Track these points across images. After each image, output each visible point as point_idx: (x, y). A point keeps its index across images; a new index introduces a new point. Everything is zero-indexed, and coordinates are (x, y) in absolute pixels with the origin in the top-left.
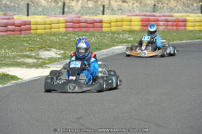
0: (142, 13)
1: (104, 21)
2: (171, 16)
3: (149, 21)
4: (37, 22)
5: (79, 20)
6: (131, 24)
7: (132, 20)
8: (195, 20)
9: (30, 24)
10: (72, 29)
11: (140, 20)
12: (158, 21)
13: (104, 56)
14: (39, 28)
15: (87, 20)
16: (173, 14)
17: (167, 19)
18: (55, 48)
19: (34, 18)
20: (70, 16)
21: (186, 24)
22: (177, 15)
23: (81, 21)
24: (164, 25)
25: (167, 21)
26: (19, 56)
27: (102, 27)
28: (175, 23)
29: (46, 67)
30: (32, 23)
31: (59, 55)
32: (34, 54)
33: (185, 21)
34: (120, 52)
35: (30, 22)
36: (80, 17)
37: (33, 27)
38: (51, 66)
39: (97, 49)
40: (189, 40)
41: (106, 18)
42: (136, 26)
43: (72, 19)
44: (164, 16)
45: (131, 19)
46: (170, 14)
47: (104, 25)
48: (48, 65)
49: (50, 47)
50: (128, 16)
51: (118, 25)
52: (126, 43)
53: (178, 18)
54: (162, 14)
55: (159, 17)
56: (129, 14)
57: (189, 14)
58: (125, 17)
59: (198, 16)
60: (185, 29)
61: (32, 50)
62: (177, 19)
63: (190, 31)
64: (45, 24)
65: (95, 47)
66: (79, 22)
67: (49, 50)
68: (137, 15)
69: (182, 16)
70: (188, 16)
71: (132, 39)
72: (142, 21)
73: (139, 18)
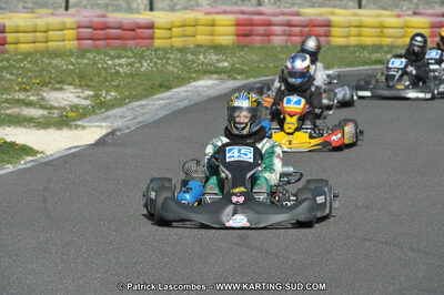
0: (237, 8)
1: (156, 26)
2: (298, 14)
3: (251, 24)
4: (17, 26)
5: (106, 23)
6: (213, 31)
7: (217, 23)
8: (350, 22)
9: (4, 32)
10: (90, 42)
11: (233, 23)
12: (270, 24)
13: (186, 103)
14: (22, 39)
15: (121, 23)
16: (301, 10)
17: (289, 21)
18: (70, 84)
19: (11, 18)
20: (86, 14)
21: (329, 32)
22: (310, 13)
23: (110, 25)
24: (284, 35)
25: (290, 25)
26: (6, 101)
27: (152, 38)
28: (307, 29)
29: (77, 127)
30: (7, 30)
31: (85, 99)
32: (33, 98)
33: (328, 24)
34: (212, 93)
35: (4, 26)
36: (105, 16)
37: (10, 37)
38: (86, 124)
39: (161, 86)
40: (346, 66)
41: (159, 17)
42: (225, 35)
43: (91, 21)
44: (283, 14)
45: (214, 20)
46: (295, 9)
47: (158, 33)
48: (80, 123)
49: (59, 83)
50: (207, 13)
51: (187, 33)
52: (215, 72)
53: (313, 18)
54: (278, 10)
55: (274, 15)
56: (209, 9)
57: (336, 11)
58: (200, 16)
59: (355, 15)
60: (328, 42)
61: (25, 90)
62: (311, 20)
63: (340, 47)
64: (35, 32)
65: (157, 83)
66: (105, 27)
67: (61, 89)
68: (225, 12)
69: (321, 15)
70: (333, 14)
71: (226, 64)
72: (237, 25)
73: (231, 18)
